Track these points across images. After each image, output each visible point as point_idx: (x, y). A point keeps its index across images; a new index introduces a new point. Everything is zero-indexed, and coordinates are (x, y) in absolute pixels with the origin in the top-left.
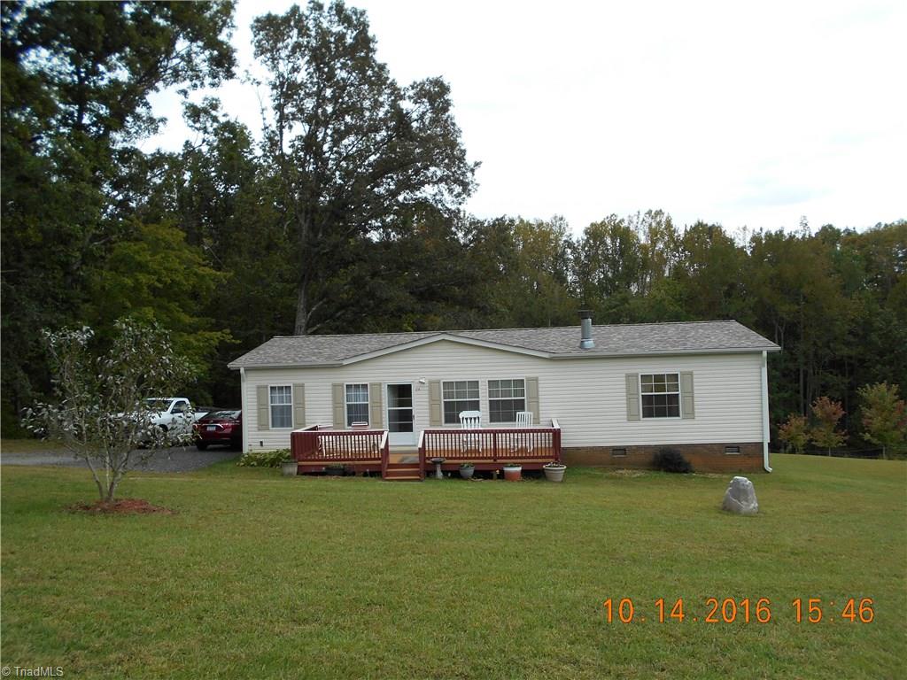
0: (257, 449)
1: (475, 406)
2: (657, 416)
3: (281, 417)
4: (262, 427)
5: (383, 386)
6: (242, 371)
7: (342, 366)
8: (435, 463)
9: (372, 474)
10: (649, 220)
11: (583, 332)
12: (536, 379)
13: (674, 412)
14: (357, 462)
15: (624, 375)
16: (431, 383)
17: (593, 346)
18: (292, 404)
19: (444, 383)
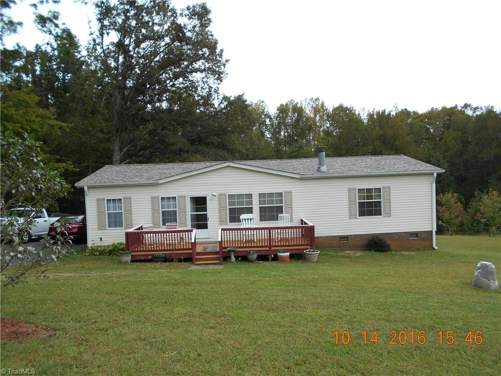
0: (98, 243)
1: (250, 211)
2: (367, 215)
3: (115, 221)
4: (101, 227)
5: (186, 198)
6: (86, 188)
7: (157, 184)
8: (230, 251)
9: (186, 260)
10: (311, 103)
11: (320, 161)
12: (291, 192)
13: (378, 213)
14: (175, 252)
15: (347, 189)
16: (220, 195)
17: (326, 170)
18: (123, 211)
19: (229, 195)
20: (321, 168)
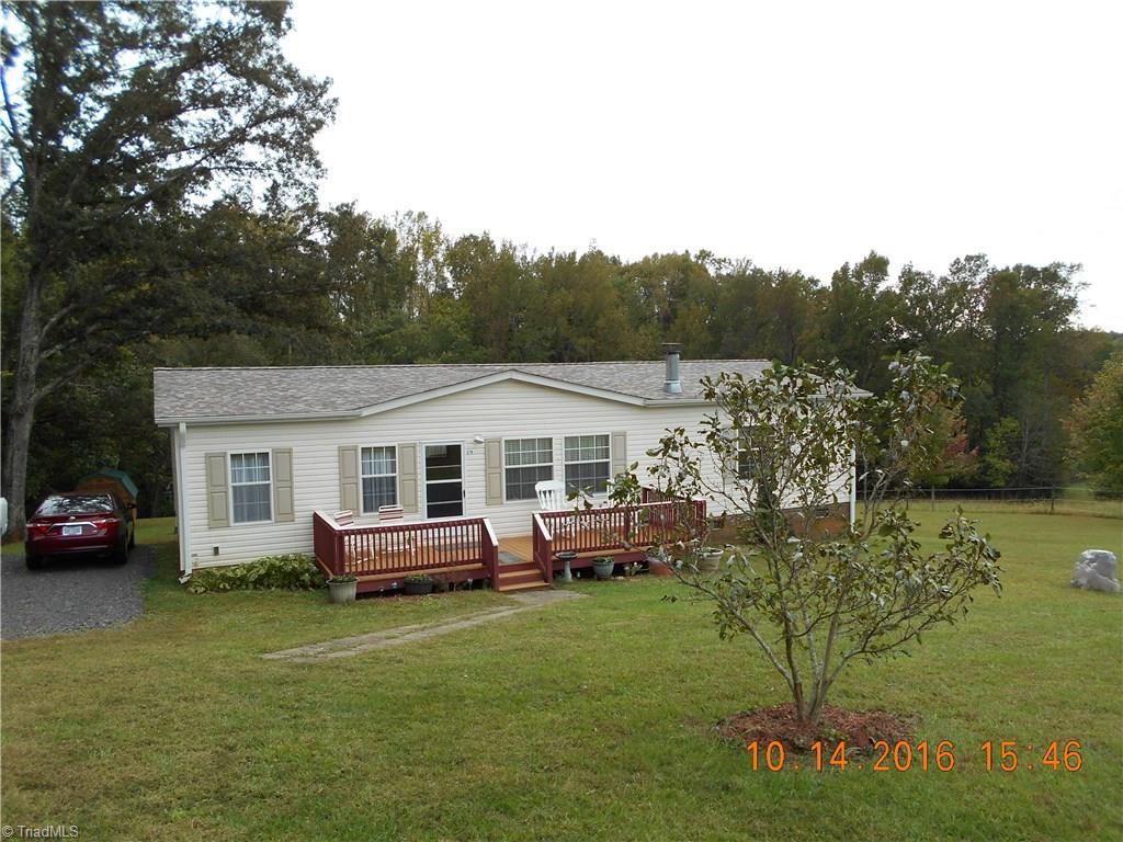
0: (207, 561)
1: (547, 474)
3: (253, 505)
4: (215, 521)
5: (418, 448)
6: (183, 427)
7: (359, 418)
8: (563, 560)
12: (624, 435)
16: (488, 442)
17: (681, 389)
18: (271, 482)
19: (506, 441)
20: (673, 385)
